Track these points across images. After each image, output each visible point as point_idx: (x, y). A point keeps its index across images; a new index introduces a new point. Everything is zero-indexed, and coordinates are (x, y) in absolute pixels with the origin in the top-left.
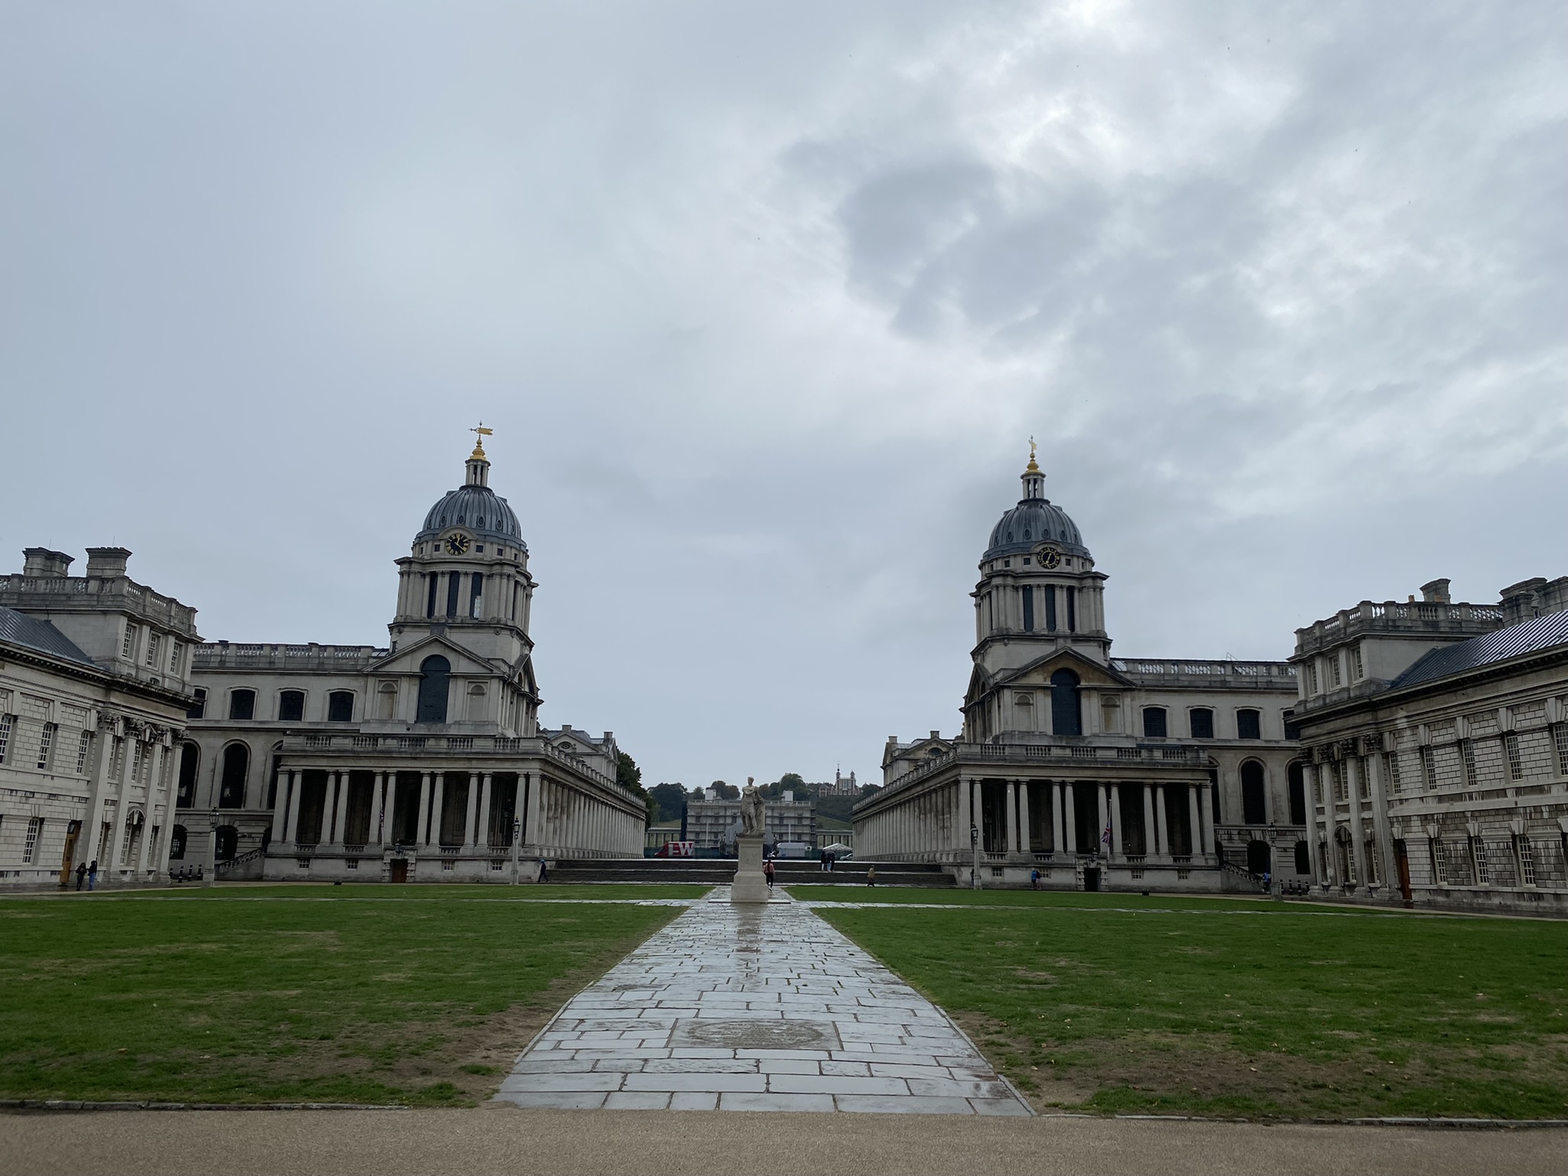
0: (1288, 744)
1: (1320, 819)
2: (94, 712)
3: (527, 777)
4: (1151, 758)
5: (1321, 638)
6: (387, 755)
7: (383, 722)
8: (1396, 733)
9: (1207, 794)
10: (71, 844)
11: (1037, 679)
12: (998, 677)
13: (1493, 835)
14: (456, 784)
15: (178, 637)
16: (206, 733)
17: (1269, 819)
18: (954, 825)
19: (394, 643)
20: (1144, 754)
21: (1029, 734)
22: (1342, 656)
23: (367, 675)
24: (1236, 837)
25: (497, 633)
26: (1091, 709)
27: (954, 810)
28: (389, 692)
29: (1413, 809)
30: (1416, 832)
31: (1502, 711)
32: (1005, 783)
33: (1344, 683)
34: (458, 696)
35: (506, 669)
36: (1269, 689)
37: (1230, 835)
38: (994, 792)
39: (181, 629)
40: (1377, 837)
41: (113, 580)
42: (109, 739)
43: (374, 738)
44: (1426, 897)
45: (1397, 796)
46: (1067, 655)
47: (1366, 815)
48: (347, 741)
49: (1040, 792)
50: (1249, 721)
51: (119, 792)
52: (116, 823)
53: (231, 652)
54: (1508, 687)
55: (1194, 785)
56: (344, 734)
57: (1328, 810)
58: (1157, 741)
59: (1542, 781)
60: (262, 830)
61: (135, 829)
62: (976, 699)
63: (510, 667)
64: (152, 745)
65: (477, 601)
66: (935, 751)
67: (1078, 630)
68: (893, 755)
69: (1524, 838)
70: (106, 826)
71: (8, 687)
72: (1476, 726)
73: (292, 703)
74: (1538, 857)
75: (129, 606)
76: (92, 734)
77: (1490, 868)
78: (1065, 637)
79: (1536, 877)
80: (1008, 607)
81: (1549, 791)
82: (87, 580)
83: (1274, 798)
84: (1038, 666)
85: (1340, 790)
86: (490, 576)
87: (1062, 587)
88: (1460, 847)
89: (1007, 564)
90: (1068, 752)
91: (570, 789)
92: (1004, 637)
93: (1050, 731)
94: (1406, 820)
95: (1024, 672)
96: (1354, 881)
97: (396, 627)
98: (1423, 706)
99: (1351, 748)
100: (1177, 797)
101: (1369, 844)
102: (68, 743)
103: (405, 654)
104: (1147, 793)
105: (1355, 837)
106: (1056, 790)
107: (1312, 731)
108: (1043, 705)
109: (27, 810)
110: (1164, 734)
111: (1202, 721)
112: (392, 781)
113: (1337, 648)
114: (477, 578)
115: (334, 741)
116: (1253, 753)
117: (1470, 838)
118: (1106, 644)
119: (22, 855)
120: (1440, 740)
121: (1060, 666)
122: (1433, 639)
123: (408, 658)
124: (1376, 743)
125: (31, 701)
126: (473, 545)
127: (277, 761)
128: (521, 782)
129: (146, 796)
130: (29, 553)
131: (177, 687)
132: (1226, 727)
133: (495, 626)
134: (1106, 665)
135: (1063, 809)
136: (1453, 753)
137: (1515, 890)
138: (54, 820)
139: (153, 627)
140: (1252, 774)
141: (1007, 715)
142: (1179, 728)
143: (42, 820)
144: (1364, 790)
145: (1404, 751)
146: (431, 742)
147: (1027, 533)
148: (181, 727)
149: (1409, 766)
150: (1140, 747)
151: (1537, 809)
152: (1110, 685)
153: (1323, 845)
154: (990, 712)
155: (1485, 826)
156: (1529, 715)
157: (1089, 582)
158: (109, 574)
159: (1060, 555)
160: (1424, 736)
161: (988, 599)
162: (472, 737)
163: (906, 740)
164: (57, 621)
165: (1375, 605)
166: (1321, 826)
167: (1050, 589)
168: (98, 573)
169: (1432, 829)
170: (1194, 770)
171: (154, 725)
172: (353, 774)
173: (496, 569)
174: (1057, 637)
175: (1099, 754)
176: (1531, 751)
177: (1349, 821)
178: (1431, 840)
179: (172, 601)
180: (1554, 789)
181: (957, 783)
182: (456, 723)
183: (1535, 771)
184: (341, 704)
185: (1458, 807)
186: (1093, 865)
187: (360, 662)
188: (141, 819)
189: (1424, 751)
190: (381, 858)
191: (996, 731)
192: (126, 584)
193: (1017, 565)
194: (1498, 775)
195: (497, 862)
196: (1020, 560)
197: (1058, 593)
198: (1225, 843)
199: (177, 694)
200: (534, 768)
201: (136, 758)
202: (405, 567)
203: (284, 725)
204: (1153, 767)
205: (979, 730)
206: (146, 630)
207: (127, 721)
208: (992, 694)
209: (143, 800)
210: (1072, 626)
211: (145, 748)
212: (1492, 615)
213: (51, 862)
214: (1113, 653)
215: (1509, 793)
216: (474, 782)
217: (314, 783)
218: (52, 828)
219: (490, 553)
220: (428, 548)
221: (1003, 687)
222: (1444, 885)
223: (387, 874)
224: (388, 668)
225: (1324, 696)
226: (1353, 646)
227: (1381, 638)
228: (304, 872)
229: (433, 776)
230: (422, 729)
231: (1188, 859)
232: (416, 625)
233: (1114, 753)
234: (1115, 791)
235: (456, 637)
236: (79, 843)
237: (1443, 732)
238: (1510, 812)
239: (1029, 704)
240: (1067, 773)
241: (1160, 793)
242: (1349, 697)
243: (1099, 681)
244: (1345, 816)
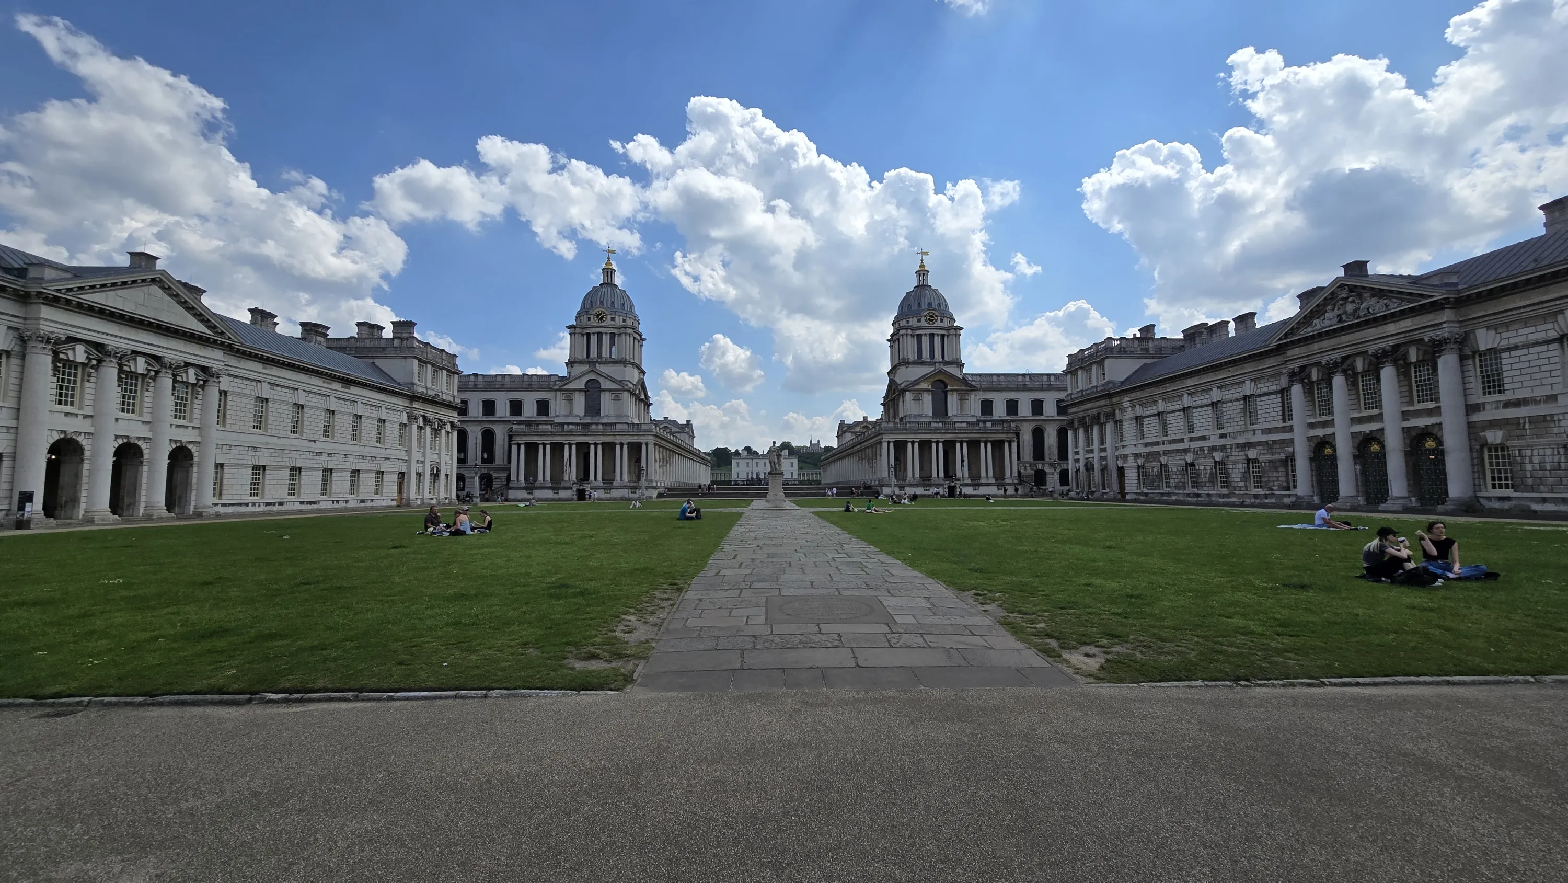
0: (1058, 418)
1: (1076, 457)
2: (405, 413)
3: (647, 444)
4: (985, 427)
5: (1082, 359)
6: (571, 433)
7: (567, 416)
8: (1123, 410)
9: (1014, 445)
10: (400, 485)
11: (924, 386)
12: (903, 385)
13: (1175, 463)
14: (609, 448)
15: (448, 371)
16: (469, 424)
17: (1047, 459)
18: (879, 465)
19: (569, 373)
20: (981, 425)
21: (921, 416)
22: (1094, 368)
23: (556, 391)
24: (1028, 468)
25: (625, 366)
26: (953, 401)
27: (878, 457)
28: (570, 400)
29: (1130, 450)
30: (1131, 462)
31: (1186, 396)
32: (906, 442)
33: (1094, 384)
34: (606, 402)
35: (631, 386)
36: (1050, 388)
37: (1025, 467)
38: (900, 447)
39: (449, 366)
40: (1109, 465)
41: (407, 339)
42: (415, 427)
43: (562, 424)
44: (1133, 497)
45: (1121, 444)
46: (941, 372)
47: (1103, 454)
48: (547, 427)
49: (925, 446)
50: (1037, 406)
51: (424, 456)
52: (424, 473)
53: (480, 379)
54: (1190, 382)
55: (1008, 441)
56: (546, 423)
57: (1081, 452)
58: (988, 418)
59: (1205, 433)
60: (506, 475)
61: (435, 475)
62: (890, 398)
63: (633, 385)
64: (440, 430)
65: (613, 349)
66: (866, 427)
67: (946, 359)
68: (843, 429)
69: (1192, 464)
70: (419, 475)
71: (354, 399)
72: (1170, 404)
73: (516, 407)
74: (1199, 474)
75: (417, 353)
76: (405, 425)
77: (1172, 481)
78: (940, 363)
79: (1196, 484)
80: (909, 348)
81: (1209, 439)
82: (392, 339)
83: (1049, 447)
84: (924, 378)
85: (1089, 441)
86: (619, 335)
87: (938, 335)
88: (1155, 470)
89: (908, 322)
90: (941, 425)
91: (670, 450)
92: (906, 363)
93: (931, 414)
94: (1125, 457)
95: (917, 382)
96: (1094, 490)
97: (570, 364)
98: (1139, 394)
99: (1096, 419)
100: (998, 446)
101: (1104, 469)
102: (392, 430)
103: (576, 379)
104: (982, 445)
105: (1096, 466)
106: (934, 445)
107: (1074, 410)
108: (927, 399)
109: (374, 467)
110: (991, 414)
111: (1012, 407)
112: (574, 447)
113: (1091, 364)
114: (613, 335)
115: (540, 426)
116: (1039, 423)
117: (1161, 465)
118: (961, 366)
119: (374, 491)
120: (1148, 413)
121: (936, 379)
122: (1145, 358)
123: (578, 380)
124: (1111, 416)
125: (368, 407)
126: (609, 317)
127: (510, 438)
128: (644, 447)
129: (440, 458)
130: (359, 324)
131: (452, 399)
132: (1025, 410)
133: (623, 362)
134: (961, 377)
135: (937, 455)
136: (1155, 420)
137: (1185, 492)
138: (389, 472)
139: (433, 365)
140: (1038, 434)
141: (908, 406)
142: (999, 411)
143: (383, 472)
144: (1102, 441)
145: (1126, 420)
146: (594, 426)
147: (919, 305)
148: (455, 421)
149: (1129, 428)
150: (979, 421)
151: (1202, 449)
152: (964, 388)
153: (1077, 471)
154: (898, 405)
155: (1172, 458)
156: (1200, 398)
157: (952, 332)
158: (405, 335)
159: (937, 316)
160: (1139, 411)
161: (897, 343)
162: (616, 423)
163: (850, 421)
164: (378, 362)
165: (1114, 340)
166: (1077, 461)
167: (932, 336)
168: (399, 335)
169: (1140, 461)
170: (1007, 433)
171: (440, 420)
172: (552, 444)
173: (623, 330)
174: (935, 363)
175: (957, 425)
176: (1201, 417)
177: (1093, 458)
178: (1139, 467)
179: (443, 350)
180: (1212, 438)
181: (881, 443)
182: (606, 416)
183: (1202, 428)
184: (543, 407)
185: (1155, 449)
186: (953, 484)
187: (551, 383)
188: (438, 470)
189: (1138, 419)
190: (571, 489)
191: (901, 415)
192: (415, 341)
193: (913, 322)
194: (1180, 431)
195: (634, 489)
196: (915, 320)
197: (936, 338)
198: (1022, 471)
199: (450, 402)
200: (651, 439)
201: (432, 438)
202: (573, 330)
203: (512, 418)
204: (985, 431)
205: (892, 414)
206: (429, 366)
207: (424, 417)
208: (899, 394)
209: (438, 461)
210: (943, 357)
211: (436, 432)
212: (1179, 344)
213: (390, 495)
214: (965, 371)
215: (1185, 440)
216: (618, 447)
217: (532, 449)
218: (389, 476)
219: (619, 321)
220: (584, 319)
221: (906, 391)
222: (1145, 491)
223: (575, 496)
224: (566, 387)
225: (1082, 391)
226: (1101, 363)
227: (1117, 358)
228: (530, 496)
229: (596, 445)
230: (588, 420)
231: (1004, 480)
232: (581, 362)
233: (965, 425)
234: (965, 445)
235: (602, 368)
236: (405, 484)
237: (1149, 409)
238: (1185, 451)
239: (919, 400)
240: (939, 436)
241: (989, 445)
242: (1097, 391)
243: (958, 386)
244: (1091, 455)
